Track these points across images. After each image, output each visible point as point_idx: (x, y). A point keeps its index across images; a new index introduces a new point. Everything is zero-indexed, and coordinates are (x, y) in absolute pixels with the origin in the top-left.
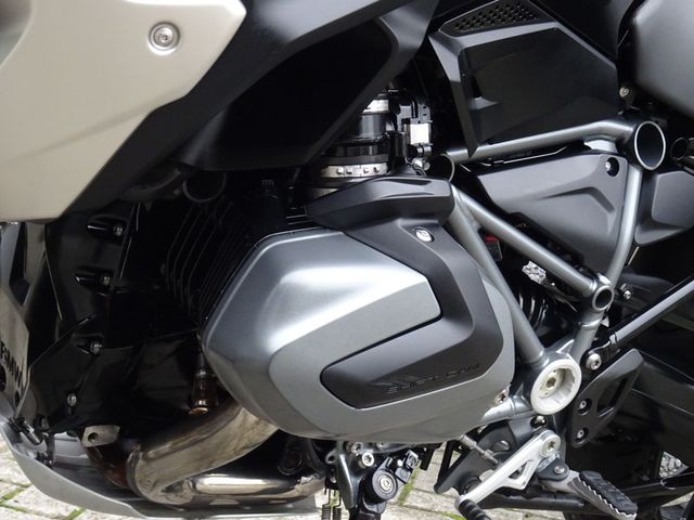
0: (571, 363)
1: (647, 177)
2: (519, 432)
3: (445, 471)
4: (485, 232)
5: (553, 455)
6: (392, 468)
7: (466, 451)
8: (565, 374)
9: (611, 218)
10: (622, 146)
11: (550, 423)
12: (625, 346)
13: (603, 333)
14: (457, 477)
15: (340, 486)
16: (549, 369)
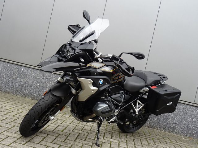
0: (118, 111)
1: (124, 96)
2: (113, 116)
3: (107, 119)
4: (111, 100)
5: (116, 118)
6: (103, 119)
7: (109, 118)
8: (117, 112)
9: (121, 99)
10: (122, 93)
11: (116, 116)
12: (122, 109)
13: (121, 108)
14: (108, 120)
15: (99, 120)
16: (116, 111)
